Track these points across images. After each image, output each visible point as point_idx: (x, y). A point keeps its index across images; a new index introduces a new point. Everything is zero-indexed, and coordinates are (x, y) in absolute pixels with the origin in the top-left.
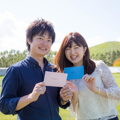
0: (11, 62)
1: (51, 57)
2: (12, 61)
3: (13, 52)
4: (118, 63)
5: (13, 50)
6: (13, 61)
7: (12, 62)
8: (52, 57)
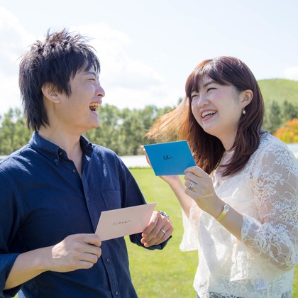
0: (10, 141)
1: (112, 124)
2: (12, 138)
3: (14, 114)
4: (285, 134)
5: (14, 108)
6: (16, 137)
7: (12, 141)
8: (115, 124)
